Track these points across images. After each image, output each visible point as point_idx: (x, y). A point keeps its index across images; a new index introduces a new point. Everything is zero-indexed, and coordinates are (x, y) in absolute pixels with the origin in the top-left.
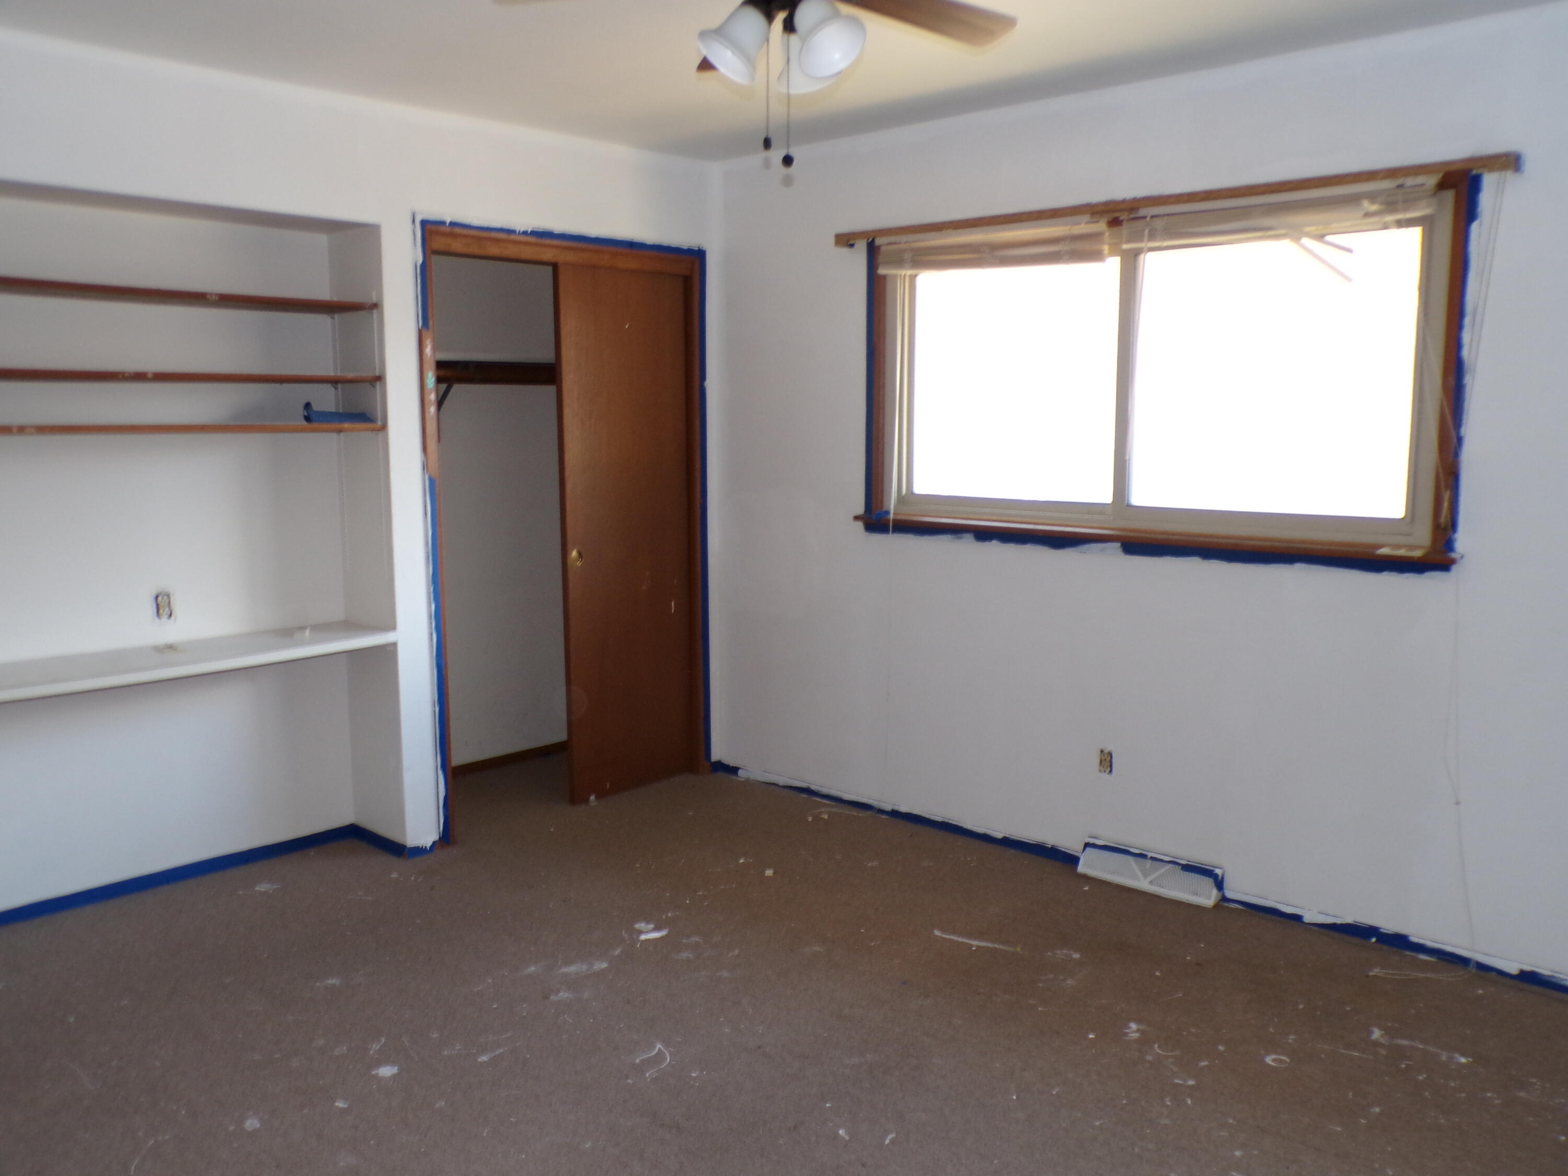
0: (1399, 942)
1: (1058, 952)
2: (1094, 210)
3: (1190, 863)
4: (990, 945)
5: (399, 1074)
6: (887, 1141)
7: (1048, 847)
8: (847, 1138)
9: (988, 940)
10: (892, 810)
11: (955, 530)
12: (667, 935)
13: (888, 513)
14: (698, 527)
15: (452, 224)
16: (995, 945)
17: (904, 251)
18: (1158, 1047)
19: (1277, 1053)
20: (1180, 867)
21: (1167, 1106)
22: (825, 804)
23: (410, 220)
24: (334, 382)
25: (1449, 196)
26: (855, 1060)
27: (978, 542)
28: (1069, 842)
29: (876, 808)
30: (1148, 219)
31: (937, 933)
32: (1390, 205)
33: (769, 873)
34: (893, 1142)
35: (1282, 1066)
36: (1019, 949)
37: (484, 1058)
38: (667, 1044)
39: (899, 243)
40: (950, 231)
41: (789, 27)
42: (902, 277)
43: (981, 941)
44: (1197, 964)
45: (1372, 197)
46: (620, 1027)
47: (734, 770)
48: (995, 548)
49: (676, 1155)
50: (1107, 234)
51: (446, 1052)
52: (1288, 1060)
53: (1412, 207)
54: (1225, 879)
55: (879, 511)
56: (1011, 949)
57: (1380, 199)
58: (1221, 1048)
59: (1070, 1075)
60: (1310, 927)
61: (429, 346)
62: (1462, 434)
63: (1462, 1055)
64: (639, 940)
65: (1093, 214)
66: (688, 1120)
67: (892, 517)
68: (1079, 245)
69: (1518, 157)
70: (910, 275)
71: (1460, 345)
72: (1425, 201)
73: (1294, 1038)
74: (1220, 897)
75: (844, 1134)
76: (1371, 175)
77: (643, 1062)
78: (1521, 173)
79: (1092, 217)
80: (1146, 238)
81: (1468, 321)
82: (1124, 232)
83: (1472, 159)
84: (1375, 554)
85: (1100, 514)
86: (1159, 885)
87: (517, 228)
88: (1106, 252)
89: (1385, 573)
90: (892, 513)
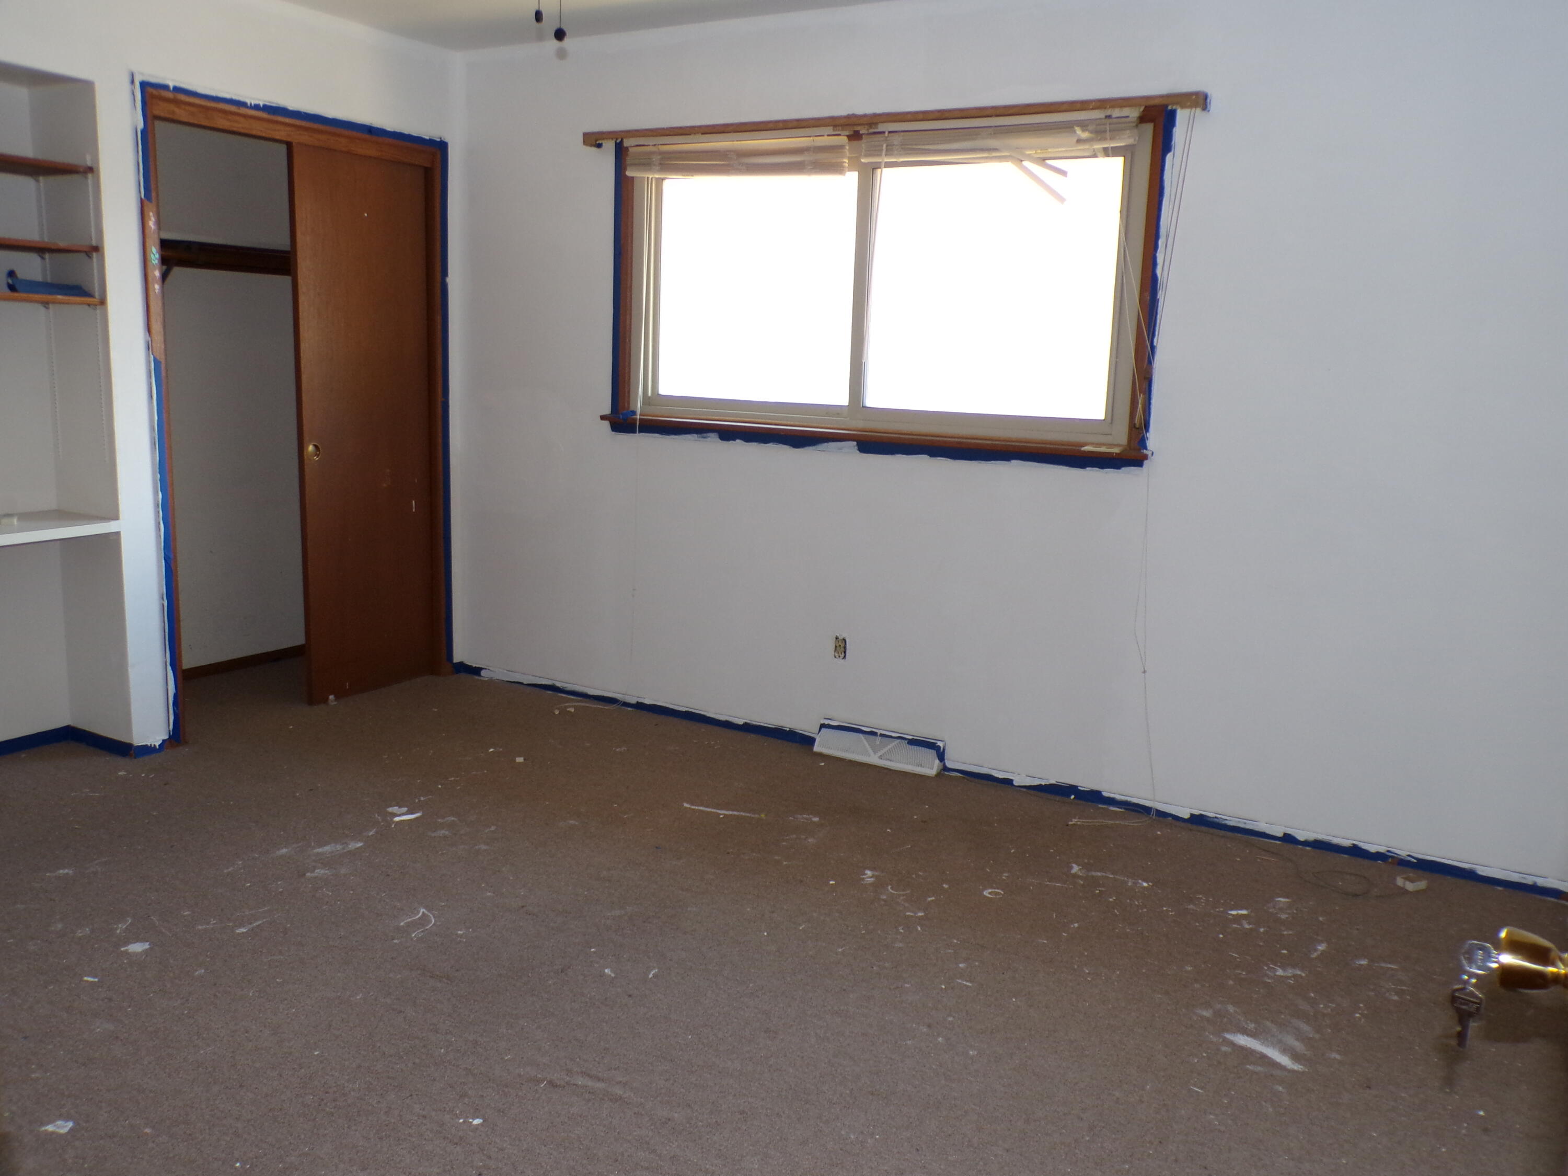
0: (1095, 797)
1: (799, 816)
2: (836, 123)
3: (915, 738)
4: (735, 813)
5: (151, 949)
6: (651, 976)
7: (786, 730)
8: (613, 975)
9: (736, 810)
10: (637, 702)
11: (700, 430)
12: (422, 816)
13: (634, 413)
14: (440, 424)
15: (177, 89)
16: (741, 814)
17: (653, 153)
18: (891, 888)
19: (992, 888)
20: (906, 742)
21: (901, 933)
22: (571, 699)
23: (127, 80)
24: (40, 250)
25: (1149, 128)
26: (617, 913)
27: (722, 442)
28: (804, 724)
29: (622, 701)
30: (886, 134)
31: (686, 805)
32: (1100, 132)
33: (520, 760)
34: (655, 976)
35: (998, 897)
36: (763, 816)
37: (243, 930)
38: (430, 909)
39: (649, 145)
40: (698, 137)
42: (650, 179)
43: (728, 810)
44: (924, 822)
45: (1083, 125)
46: (381, 897)
47: (477, 671)
48: (738, 446)
49: (449, 1000)
50: (847, 148)
51: (200, 927)
52: (1002, 893)
53: (1118, 137)
54: (946, 751)
55: (625, 412)
56: (757, 816)
57: (1090, 128)
58: (946, 886)
59: (815, 914)
60: (1018, 788)
61: (153, 219)
62: (1155, 344)
63: (1145, 880)
64: (394, 822)
65: (835, 126)
66: (457, 970)
67: (638, 417)
68: (821, 156)
69: (1206, 97)
70: (657, 179)
71: (1154, 264)
72: (1128, 132)
73: (1006, 875)
74: (941, 767)
75: (610, 973)
76: (1082, 105)
77: (408, 925)
78: (1209, 111)
79: (834, 130)
80: (884, 153)
81: (1161, 242)
82: (863, 146)
83: (1170, 96)
84: (1080, 451)
85: (838, 415)
86: (887, 759)
87: (248, 101)
88: (846, 166)
89: (1089, 468)
90: (639, 413)
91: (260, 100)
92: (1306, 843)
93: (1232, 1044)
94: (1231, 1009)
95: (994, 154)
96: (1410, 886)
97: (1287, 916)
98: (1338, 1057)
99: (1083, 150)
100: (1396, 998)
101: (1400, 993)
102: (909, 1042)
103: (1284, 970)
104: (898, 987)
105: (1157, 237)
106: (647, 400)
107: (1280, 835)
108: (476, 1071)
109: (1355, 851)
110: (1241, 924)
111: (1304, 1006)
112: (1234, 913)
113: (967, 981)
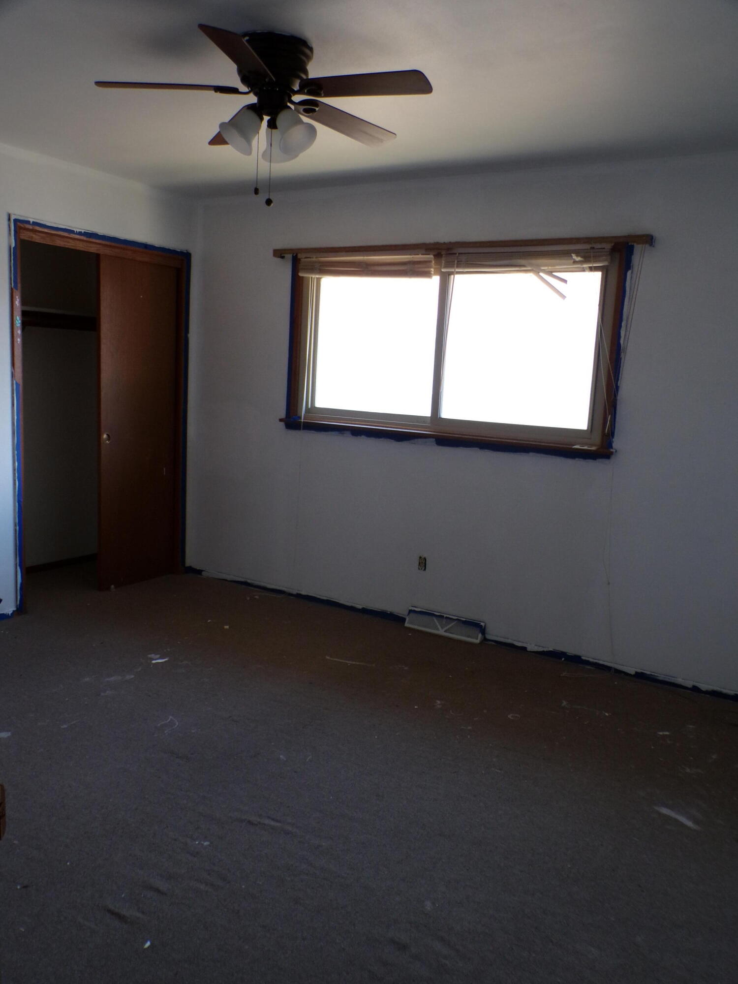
0: (576, 660)
1: (396, 666)
2: (427, 248)
3: (467, 619)
4: (358, 663)
5: (12, 736)
6: (308, 760)
7: (388, 613)
8: (285, 759)
9: (358, 661)
10: (297, 593)
11: (340, 429)
12: (168, 660)
13: (300, 418)
14: (181, 423)
15: (35, 224)
16: (361, 663)
17: (315, 262)
18: (452, 712)
19: (513, 713)
20: (461, 622)
21: (458, 739)
22: (257, 590)
23: (6, 218)
25: (617, 257)
26: (287, 721)
27: (353, 437)
28: (399, 609)
29: (287, 593)
30: (457, 254)
31: (328, 658)
32: (587, 258)
33: (227, 627)
34: (311, 760)
35: (517, 719)
36: (373, 665)
37: (65, 726)
38: (175, 716)
39: (313, 258)
40: (343, 253)
41: (272, 125)
42: (313, 279)
43: (353, 661)
44: (472, 672)
45: (578, 253)
46: (146, 708)
47: (199, 572)
48: (363, 441)
49: (188, 771)
50: (433, 262)
51: (40, 724)
52: (520, 716)
53: (598, 261)
54: (486, 629)
55: (294, 417)
56: (370, 665)
57: (581, 254)
58: (485, 711)
59: (405, 726)
60: (530, 653)
61: (18, 300)
62: (619, 385)
63: (607, 712)
64: (152, 663)
65: (426, 250)
66: (192, 754)
67: (303, 420)
68: (417, 267)
69: (652, 237)
70: (317, 278)
71: (619, 337)
72: (605, 257)
73: (522, 706)
74: (483, 638)
75: (283, 758)
76: (577, 240)
77: (163, 726)
78: (653, 247)
80: (455, 266)
81: (623, 324)
82: (443, 262)
83: (630, 237)
84: (572, 448)
85: (424, 422)
86: (451, 633)
87: (75, 230)
88: (432, 272)
89: (577, 459)
90: (303, 418)
91: (82, 229)
92: (707, 692)
93: (659, 814)
94: (658, 791)
95: (523, 269)
97: (693, 736)
98: (722, 823)
99: (577, 267)
103: (691, 769)
104: (455, 772)
105: (621, 321)
106: (308, 410)
107: (691, 686)
108: (205, 814)
110: (665, 741)
111: (702, 791)
112: (661, 733)
113: (497, 769)
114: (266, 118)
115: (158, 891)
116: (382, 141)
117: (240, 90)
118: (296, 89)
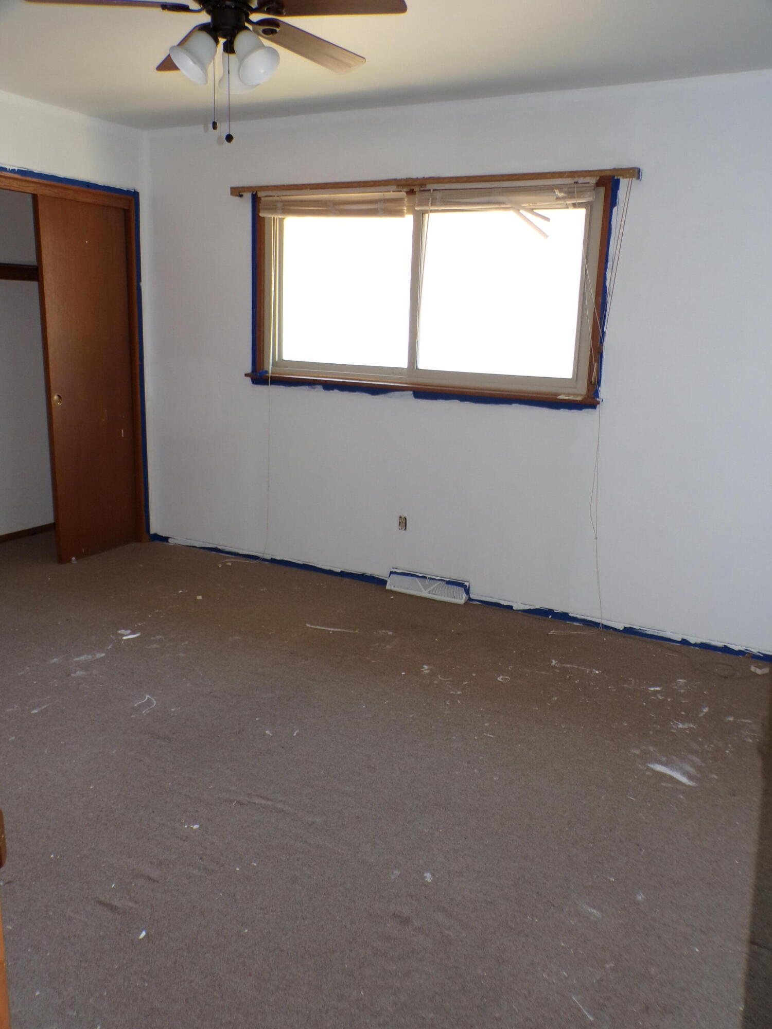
0: (564, 616)
1: (380, 631)
2: (398, 183)
3: (450, 580)
4: (339, 630)
6: (295, 734)
7: (368, 576)
8: (271, 735)
9: (340, 628)
10: (272, 558)
11: (311, 383)
12: (140, 635)
13: (267, 372)
14: (138, 379)
16: (343, 630)
17: (277, 201)
18: (440, 676)
19: (503, 675)
20: (445, 582)
21: (448, 705)
22: (228, 557)
25: (602, 190)
26: (270, 695)
27: (325, 391)
28: (380, 572)
29: (261, 558)
30: (432, 191)
31: (308, 625)
32: (570, 194)
33: (199, 598)
34: (298, 734)
35: (507, 681)
36: (357, 631)
37: (35, 711)
38: (152, 695)
39: (274, 196)
40: (308, 191)
41: (229, 48)
42: (276, 219)
43: (335, 628)
44: (458, 634)
45: (560, 188)
46: (121, 688)
47: (166, 539)
48: (336, 394)
49: (170, 752)
50: (406, 200)
51: (8, 710)
52: (509, 678)
53: (582, 196)
54: (470, 589)
55: (261, 371)
56: (352, 631)
57: (564, 189)
58: (474, 675)
59: (393, 694)
60: (516, 612)
62: (605, 331)
63: (596, 670)
64: (123, 640)
65: (398, 186)
66: (173, 734)
67: (270, 375)
68: (388, 205)
69: (639, 170)
70: (280, 219)
71: (605, 279)
72: (589, 193)
73: (511, 667)
74: (468, 598)
75: (269, 733)
76: (560, 175)
77: (139, 706)
78: (640, 180)
79: (397, 188)
80: (430, 204)
81: (609, 265)
82: (416, 199)
83: (615, 170)
84: (556, 399)
85: (400, 374)
86: (434, 594)
87: (8, 167)
88: (405, 211)
89: (562, 410)
90: (270, 372)
91: (14, 166)
92: (696, 645)
93: (653, 771)
94: (651, 749)
95: (502, 206)
96: (759, 672)
97: (684, 691)
98: (716, 777)
99: (560, 204)
100: (751, 741)
101: (753, 738)
102: (457, 773)
103: (683, 725)
104: (447, 739)
105: (607, 261)
106: (275, 364)
107: (680, 640)
108: (192, 796)
109: (726, 650)
110: (656, 696)
111: (696, 747)
112: (652, 689)
113: (490, 734)
114: (222, 41)
115: (150, 878)
116: (349, 66)
117: (191, 8)
118: (254, 7)
